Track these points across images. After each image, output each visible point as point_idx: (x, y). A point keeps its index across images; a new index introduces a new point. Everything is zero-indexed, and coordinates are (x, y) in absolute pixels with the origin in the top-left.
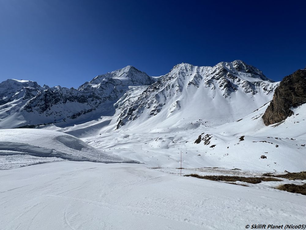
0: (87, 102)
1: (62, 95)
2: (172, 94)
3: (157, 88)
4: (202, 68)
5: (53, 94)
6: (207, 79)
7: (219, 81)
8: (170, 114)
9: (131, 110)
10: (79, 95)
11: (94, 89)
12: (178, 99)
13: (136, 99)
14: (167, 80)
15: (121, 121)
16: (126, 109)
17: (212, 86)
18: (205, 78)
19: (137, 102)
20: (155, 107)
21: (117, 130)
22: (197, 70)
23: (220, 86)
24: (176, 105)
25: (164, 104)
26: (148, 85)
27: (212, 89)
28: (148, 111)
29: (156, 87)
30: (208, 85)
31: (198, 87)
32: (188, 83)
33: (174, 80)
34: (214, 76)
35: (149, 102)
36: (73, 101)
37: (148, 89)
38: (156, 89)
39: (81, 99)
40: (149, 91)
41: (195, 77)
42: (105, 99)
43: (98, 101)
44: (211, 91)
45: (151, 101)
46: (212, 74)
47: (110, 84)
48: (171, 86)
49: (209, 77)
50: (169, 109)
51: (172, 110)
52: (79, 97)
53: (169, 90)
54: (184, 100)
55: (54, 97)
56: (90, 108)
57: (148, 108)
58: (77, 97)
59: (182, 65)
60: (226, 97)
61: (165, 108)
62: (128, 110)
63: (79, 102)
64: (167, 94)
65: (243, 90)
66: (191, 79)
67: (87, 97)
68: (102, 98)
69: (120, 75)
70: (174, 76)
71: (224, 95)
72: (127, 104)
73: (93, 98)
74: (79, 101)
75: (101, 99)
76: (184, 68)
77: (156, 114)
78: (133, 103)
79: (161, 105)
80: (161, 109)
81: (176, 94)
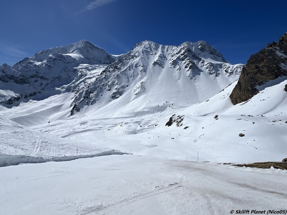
0: (29, 83)
2: (135, 74)
3: (119, 67)
4: (167, 47)
6: (172, 59)
7: (184, 61)
8: (134, 96)
9: (88, 93)
10: (16, 74)
11: (37, 67)
12: (143, 80)
13: (94, 80)
14: (130, 59)
15: (76, 105)
16: (81, 91)
17: (178, 67)
18: (170, 57)
19: (95, 84)
20: (117, 89)
21: (71, 117)
22: (162, 50)
23: (185, 67)
24: (140, 86)
25: (127, 86)
26: (107, 64)
27: (178, 70)
28: (108, 94)
29: (117, 66)
30: (173, 66)
31: (163, 68)
32: (153, 62)
33: (138, 59)
34: (179, 57)
35: (109, 83)
36: (7, 82)
37: (107, 68)
38: (117, 69)
39: (20, 79)
40: (109, 71)
41: (159, 56)
42: (53, 80)
43: (45, 82)
44: (176, 73)
45: (111, 82)
46: (177, 54)
47: (59, 62)
48: (134, 65)
49: (174, 57)
50: (133, 91)
51: (136, 92)
52: (16, 77)
53: (132, 71)
54: (149, 81)
56: (33, 91)
57: (109, 90)
58: (12, 76)
59: (146, 43)
60: (191, 78)
61: (128, 90)
62: (84, 93)
63: (17, 83)
64: (130, 74)
65: (207, 71)
66: (156, 58)
67: (29, 77)
68: (50, 79)
69: (72, 51)
70: (137, 54)
71: (189, 76)
72: (82, 85)
73: (37, 79)
75: (48, 79)
76: (148, 46)
77: (119, 97)
78: (90, 84)
79: (123, 87)
80: (124, 91)
81: (139, 74)
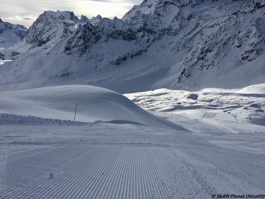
0: (135, 38)
1: (103, 29)
5: (93, 29)
10: (124, 28)
11: (146, 17)
13: (216, 29)
15: (186, 70)
16: (196, 49)
19: (216, 36)
20: (254, 45)
35: (240, 35)
36: (116, 38)
39: (127, 35)
40: (244, 13)
42: (161, 33)
43: (152, 37)
52: (125, 32)
55: (94, 34)
56: (139, 49)
57: (238, 47)
58: (121, 31)
63: (125, 40)
68: (158, 32)
73: (144, 33)
74: (124, 38)
75: (156, 33)
77: (254, 59)
78: (209, 37)
